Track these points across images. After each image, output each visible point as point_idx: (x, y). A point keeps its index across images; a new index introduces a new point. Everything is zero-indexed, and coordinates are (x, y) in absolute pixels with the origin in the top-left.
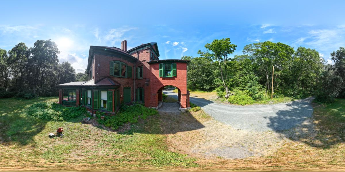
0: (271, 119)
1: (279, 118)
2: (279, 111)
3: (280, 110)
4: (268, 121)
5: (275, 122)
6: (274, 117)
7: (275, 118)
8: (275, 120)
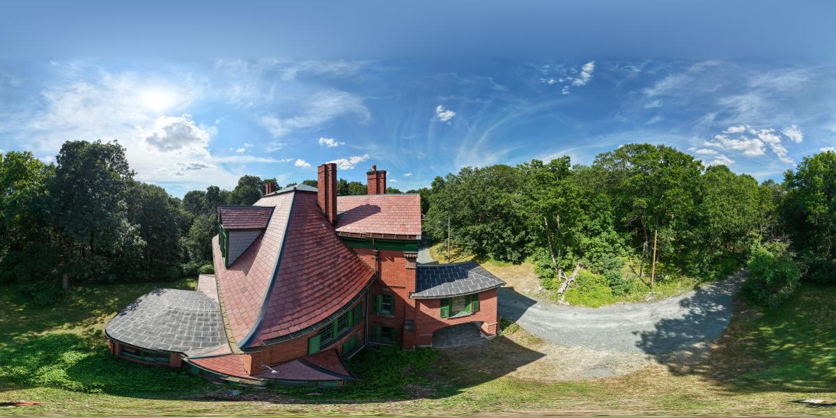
0: (644, 336)
1: (658, 335)
2: (663, 320)
3: (665, 318)
4: (639, 338)
5: (649, 340)
6: (649, 333)
7: (651, 334)
8: (650, 338)
